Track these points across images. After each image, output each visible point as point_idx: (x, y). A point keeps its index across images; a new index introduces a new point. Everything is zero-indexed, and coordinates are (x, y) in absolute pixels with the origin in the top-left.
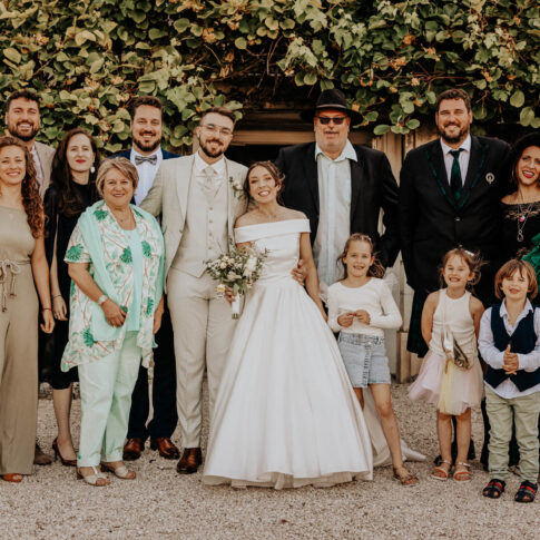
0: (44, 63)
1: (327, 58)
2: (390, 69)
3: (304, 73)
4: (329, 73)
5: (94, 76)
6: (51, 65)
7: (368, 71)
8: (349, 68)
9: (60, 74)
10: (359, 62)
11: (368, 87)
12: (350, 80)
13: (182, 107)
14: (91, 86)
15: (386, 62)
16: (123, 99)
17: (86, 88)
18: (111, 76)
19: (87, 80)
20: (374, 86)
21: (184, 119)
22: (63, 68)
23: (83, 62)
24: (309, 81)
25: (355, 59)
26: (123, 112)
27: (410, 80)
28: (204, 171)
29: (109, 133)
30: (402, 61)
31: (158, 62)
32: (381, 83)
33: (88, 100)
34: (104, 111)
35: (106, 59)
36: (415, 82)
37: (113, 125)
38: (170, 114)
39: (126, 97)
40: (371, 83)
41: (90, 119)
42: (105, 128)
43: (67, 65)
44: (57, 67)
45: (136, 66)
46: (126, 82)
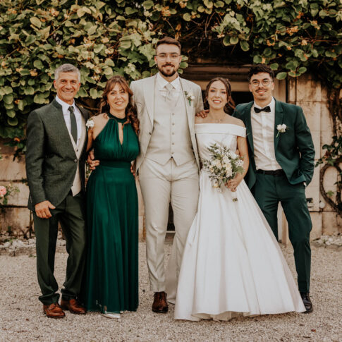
0: (56, 28)
1: (246, 26)
2: (287, 35)
3: (230, 37)
4: (246, 37)
5: (90, 37)
6: (61, 29)
7: (273, 36)
8: (260, 34)
9: (67, 35)
10: (267, 29)
11: (271, 47)
12: (260, 41)
13: (149, 58)
14: (88, 44)
15: (284, 30)
16: (110, 52)
17: (85, 45)
18: (102, 37)
19: (85, 39)
20: (277, 45)
21: (151, 66)
22: (69, 31)
23: (82, 27)
24: (233, 42)
25: (264, 27)
26: (109, 61)
27: (300, 41)
28: (165, 87)
29: (100, 74)
30: (295, 29)
31: (130, 30)
32: (281, 44)
33: (87, 52)
34: (97, 60)
35: (99, 26)
36: (304, 42)
37: (103, 70)
38: (141, 62)
39: (112, 51)
40: (274, 44)
41: (88, 65)
42: (98, 71)
43: (71, 30)
44: (65, 31)
45: (117, 31)
46: (111, 42)
